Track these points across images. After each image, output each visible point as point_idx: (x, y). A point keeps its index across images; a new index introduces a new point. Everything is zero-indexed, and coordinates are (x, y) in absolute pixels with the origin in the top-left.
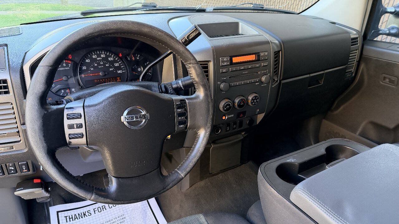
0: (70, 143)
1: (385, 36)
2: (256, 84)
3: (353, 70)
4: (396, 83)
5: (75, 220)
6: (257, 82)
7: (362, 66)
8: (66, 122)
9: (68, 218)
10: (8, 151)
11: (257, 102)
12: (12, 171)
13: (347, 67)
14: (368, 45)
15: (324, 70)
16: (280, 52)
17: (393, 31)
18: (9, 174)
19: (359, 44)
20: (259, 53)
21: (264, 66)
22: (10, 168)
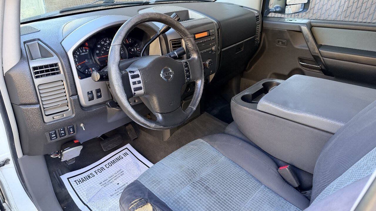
0: (135, 93)
1: (273, 14)
2: (210, 52)
3: (258, 39)
4: (286, 43)
5: (83, 182)
6: (210, 51)
7: (264, 35)
8: (131, 81)
9: (77, 181)
10: (61, 118)
11: (212, 65)
12: (63, 134)
13: (255, 37)
14: (266, 20)
15: (243, 40)
16: (219, 29)
17: (278, 10)
18: (60, 137)
19: (260, 20)
20: (209, 30)
21: (213, 39)
22: (62, 132)
